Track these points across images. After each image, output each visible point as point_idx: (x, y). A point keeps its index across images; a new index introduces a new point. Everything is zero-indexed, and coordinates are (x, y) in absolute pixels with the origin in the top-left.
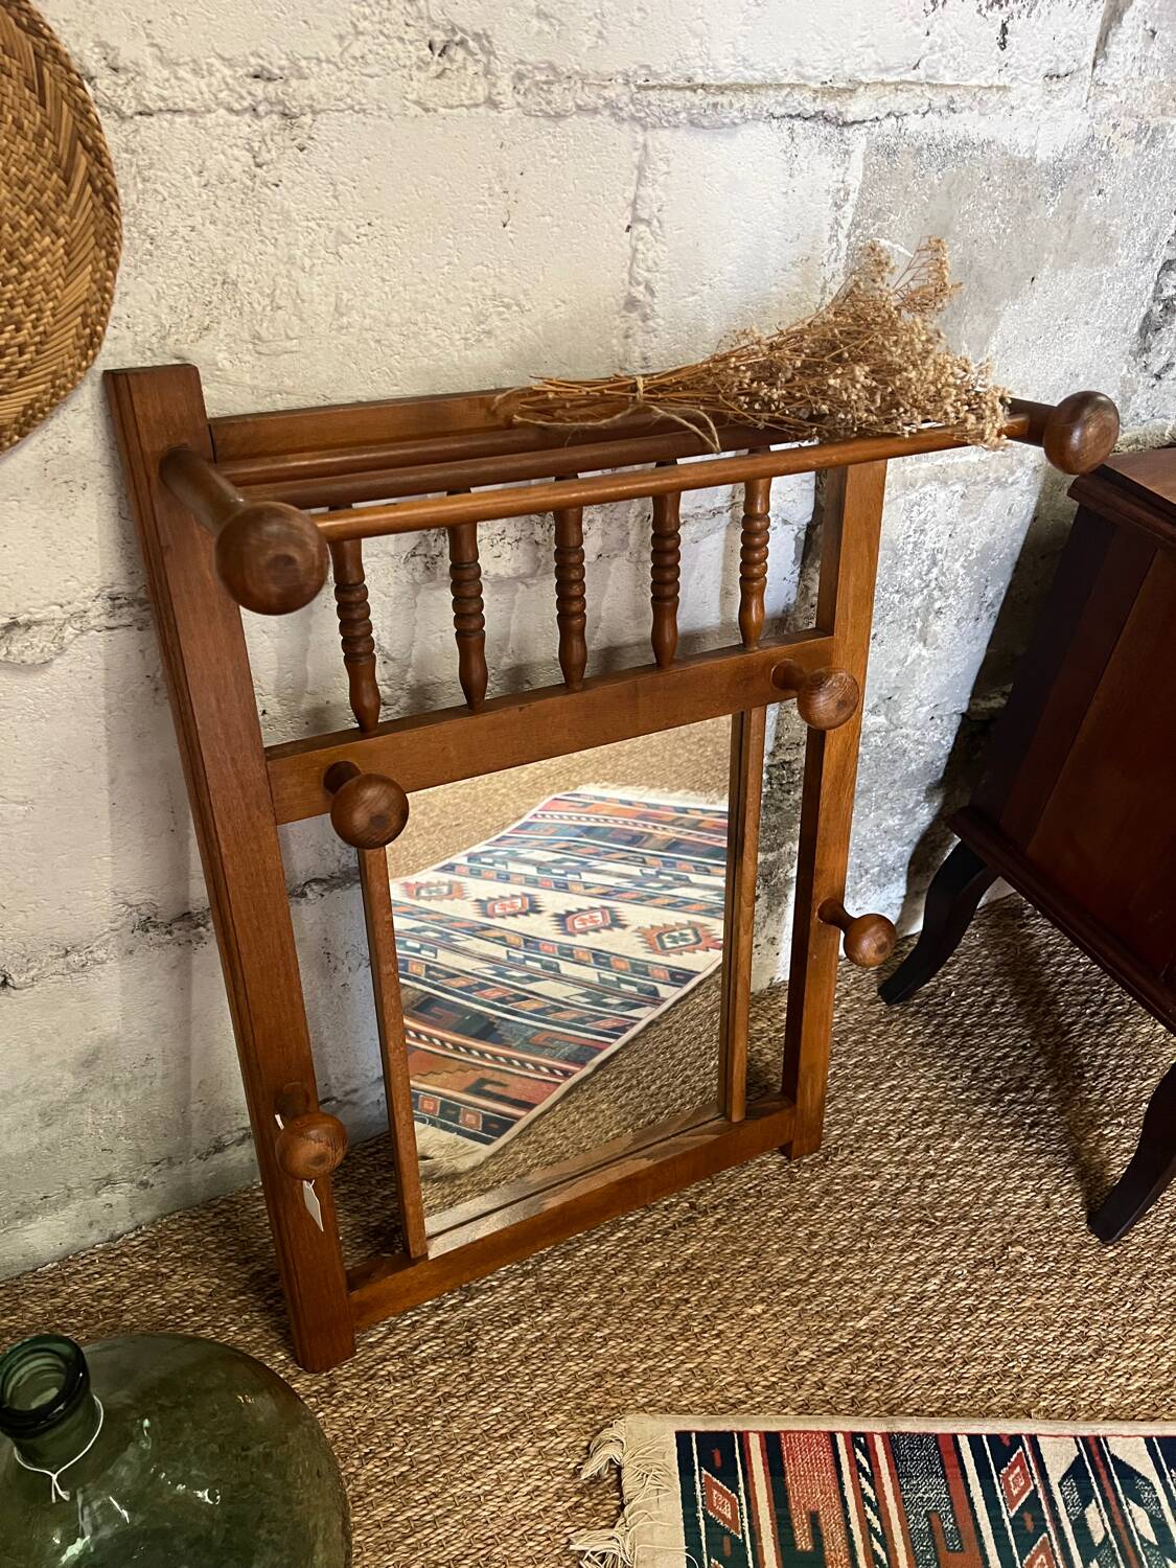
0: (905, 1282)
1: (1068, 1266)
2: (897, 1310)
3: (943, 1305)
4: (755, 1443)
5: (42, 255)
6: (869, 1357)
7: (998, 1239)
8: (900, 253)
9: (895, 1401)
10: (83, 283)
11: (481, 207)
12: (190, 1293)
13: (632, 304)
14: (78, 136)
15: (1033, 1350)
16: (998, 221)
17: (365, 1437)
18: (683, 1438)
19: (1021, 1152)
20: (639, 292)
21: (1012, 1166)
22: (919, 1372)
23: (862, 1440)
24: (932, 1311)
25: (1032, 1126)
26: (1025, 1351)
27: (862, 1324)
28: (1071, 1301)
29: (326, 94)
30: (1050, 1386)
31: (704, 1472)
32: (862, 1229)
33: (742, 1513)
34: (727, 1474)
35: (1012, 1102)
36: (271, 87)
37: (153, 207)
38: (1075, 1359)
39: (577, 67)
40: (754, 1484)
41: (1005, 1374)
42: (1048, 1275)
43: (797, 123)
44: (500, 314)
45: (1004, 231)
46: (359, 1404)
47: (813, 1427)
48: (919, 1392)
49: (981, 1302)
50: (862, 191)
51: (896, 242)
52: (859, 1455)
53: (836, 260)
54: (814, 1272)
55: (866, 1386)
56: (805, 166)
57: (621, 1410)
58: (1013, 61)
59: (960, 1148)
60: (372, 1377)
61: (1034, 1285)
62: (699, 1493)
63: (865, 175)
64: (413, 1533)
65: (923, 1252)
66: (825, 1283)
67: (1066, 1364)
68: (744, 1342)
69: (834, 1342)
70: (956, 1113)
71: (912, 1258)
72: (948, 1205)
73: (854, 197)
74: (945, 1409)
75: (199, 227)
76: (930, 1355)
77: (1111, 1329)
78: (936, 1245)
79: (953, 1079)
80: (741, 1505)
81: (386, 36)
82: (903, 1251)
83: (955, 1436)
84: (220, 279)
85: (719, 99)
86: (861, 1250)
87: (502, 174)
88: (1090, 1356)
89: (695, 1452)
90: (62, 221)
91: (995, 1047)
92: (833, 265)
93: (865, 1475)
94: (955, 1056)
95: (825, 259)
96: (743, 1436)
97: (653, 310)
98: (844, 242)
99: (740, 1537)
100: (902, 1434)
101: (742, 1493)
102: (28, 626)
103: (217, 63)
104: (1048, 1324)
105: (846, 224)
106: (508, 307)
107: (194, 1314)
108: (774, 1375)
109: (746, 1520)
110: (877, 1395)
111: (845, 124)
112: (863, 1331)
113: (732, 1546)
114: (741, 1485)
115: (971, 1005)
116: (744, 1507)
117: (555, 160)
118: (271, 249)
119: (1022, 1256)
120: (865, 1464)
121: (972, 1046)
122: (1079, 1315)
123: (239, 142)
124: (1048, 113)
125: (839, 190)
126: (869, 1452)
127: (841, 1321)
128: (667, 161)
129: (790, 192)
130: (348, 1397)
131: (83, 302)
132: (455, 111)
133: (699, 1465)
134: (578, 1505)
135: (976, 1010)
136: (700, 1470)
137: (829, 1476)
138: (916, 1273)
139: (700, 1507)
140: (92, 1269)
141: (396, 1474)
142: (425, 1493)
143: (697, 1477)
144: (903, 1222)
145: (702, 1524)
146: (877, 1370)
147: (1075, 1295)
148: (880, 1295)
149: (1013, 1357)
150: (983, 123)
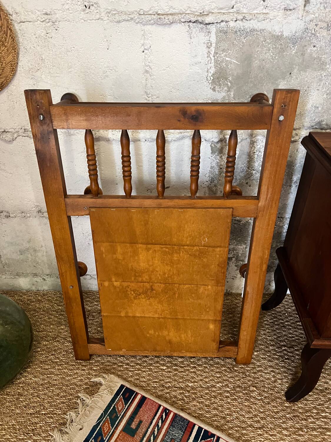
0: (211, 380)
1: (268, 400)
2: (204, 386)
3: (218, 391)
4: (139, 397)
5: (3, 51)
6: (186, 393)
7: (250, 383)
8: (234, 62)
9: (185, 408)
10: (10, 57)
11: (101, 44)
12: (44, 307)
13: (147, 72)
14: (8, 27)
15: (238, 417)
16: (272, 54)
17: (55, 351)
18: (122, 386)
19: (277, 364)
20: (147, 68)
21: (271, 366)
22: (198, 404)
23: (168, 411)
24: (214, 391)
25: (286, 359)
26: (236, 416)
27: (190, 385)
28: (262, 410)
29: (60, 17)
30: (236, 429)
31: (122, 397)
32: (209, 362)
33: (123, 411)
34: (126, 400)
35: (285, 350)
36: (48, 16)
37: (25, 42)
38: (251, 426)
39: (123, 10)
40: (131, 406)
41: (224, 418)
42: (259, 400)
43: (191, 24)
44: (109, 71)
45: (275, 57)
46: (59, 343)
47: (157, 401)
48: (194, 409)
49: (231, 397)
50: (216, 44)
51: (232, 59)
52: (164, 414)
53: (211, 63)
54: (186, 366)
55: (180, 400)
56: (195, 36)
57: (113, 373)
58: (268, 5)
59: (256, 355)
60: (66, 340)
61: (252, 400)
62: (116, 400)
63: (217, 39)
64: (50, 374)
65: (223, 376)
66: (188, 370)
67: (246, 426)
68: (155, 374)
69: (179, 385)
70: (263, 345)
71: (218, 376)
72: (240, 367)
73: (214, 45)
74: (198, 417)
75: (35, 47)
76: (204, 402)
77: (270, 424)
78: (228, 376)
79: (269, 336)
80: (125, 408)
81: (73, 4)
82: (217, 373)
83: (195, 425)
84: (41, 58)
85: (161, 17)
86: (204, 367)
87: (105, 36)
88: (257, 428)
89: (123, 391)
90: (6, 44)
91: (290, 333)
92: (210, 65)
93: (162, 420)
94: (275, 331)
95: (207, 63)
96: (137, 394)
97: (152, 74)
98: (213, 58)
99: (119, 416)
100: (180, 415)
101: (127, 406)
102: (7, 132)
103: (37, 11)
104: (249, 412)
105: (213, 53)
106: (111, 70)
107: (42, 311)
108: (156, 385)
109: (123, 413)
110: (181, 403)
111: (206, 24)
112: (189, 386)
113: (115, 416)
114: (128, 404)
115: (291, 319)
116: (125, 410)
117: (120, 33)
118: (51, 52)
119: (253, 391)
120: (164, 417)
121: (283, 330)
122: (262, 415)
123: (42, 28)
124: (286, 21)
125: (208, 43)
126: (167, 415)
127: (185, 381)
128: (151, 34)
129: (191, 43)
130: (58, 341)
131: (11, 61)
132: (93, 21)
133: (122, 394)
134: (88, 388)
135: (292, 321)
136: (121, 396)
137: (152, 415)
138: (216, 380)
139: (114, 403)
140: (30, 295)
141: (56, 361)
142: (59, 368)
143: (119, 397)
144: (223, 366)
145: (112, 408)
146: (186, 398)
147: (265, 409)
148: (201, 380)
149: (230, 415)
150: (259, 24)
